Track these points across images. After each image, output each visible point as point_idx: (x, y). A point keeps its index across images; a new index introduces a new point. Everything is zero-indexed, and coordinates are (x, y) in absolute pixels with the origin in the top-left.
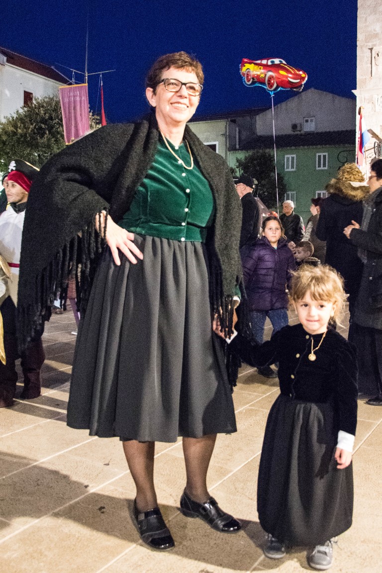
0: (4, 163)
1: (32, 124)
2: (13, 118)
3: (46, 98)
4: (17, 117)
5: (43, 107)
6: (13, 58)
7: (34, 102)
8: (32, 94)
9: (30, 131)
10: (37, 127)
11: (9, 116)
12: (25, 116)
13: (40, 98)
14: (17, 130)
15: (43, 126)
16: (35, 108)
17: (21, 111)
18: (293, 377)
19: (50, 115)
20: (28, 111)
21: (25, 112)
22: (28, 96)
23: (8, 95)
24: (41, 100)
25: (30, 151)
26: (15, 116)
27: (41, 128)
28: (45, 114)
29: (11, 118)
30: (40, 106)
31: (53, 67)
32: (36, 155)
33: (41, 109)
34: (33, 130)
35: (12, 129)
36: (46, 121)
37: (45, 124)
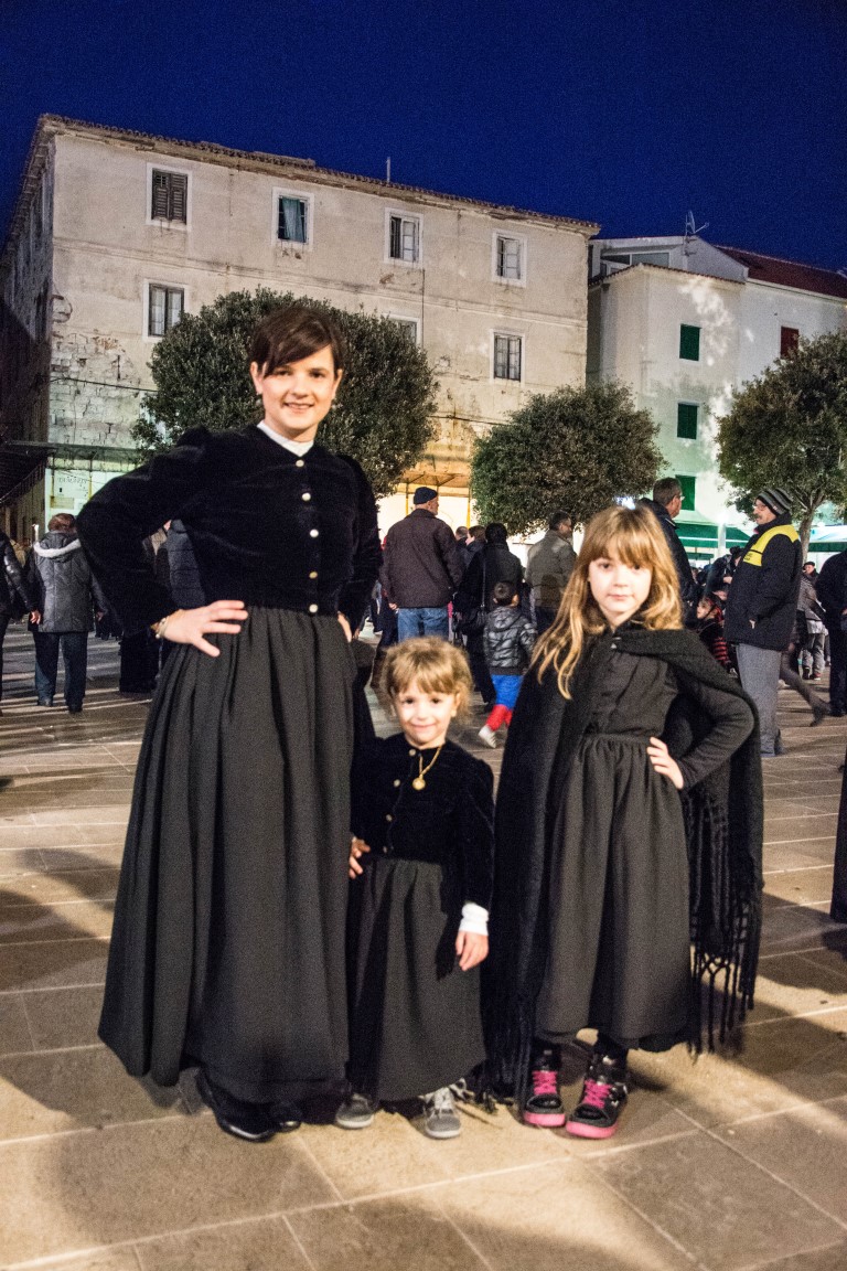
0: (742, 470)
1: (795, 392)
2: (759, 382)
3: (824, 337)
4: (766, 382)
5: (817, 355)
6: (760, 267)
7: (801, 348)
8: (796, 331)
9: (790, 407)
10: (805, 397)
11: (751, 379)
12: (783, 377)
13: (812, 340)
14: (766, 406)
15: (817, 394)
16: (803, 359)
17: (774, 368)
18: (389, 818)
19: (832, 370)
20: (789, 366)
21: (783, 369)
22: (789, 337)
23: (752, 340)
24: (813, 344)
25: (791, 444)
26: (763, 378)
27: (812, 398)
28: (821, 369)
29: (755, 383)
30: (813, 354)
31: (839, 272)
32: (803, 450)
33: (814, 360)
34: (797, 404)
35: (757, 403)
36: (824, 383)
37: (822, 390)
